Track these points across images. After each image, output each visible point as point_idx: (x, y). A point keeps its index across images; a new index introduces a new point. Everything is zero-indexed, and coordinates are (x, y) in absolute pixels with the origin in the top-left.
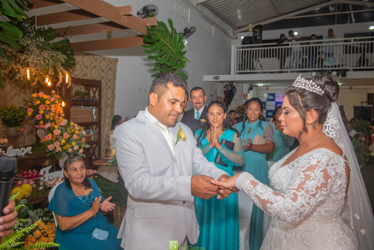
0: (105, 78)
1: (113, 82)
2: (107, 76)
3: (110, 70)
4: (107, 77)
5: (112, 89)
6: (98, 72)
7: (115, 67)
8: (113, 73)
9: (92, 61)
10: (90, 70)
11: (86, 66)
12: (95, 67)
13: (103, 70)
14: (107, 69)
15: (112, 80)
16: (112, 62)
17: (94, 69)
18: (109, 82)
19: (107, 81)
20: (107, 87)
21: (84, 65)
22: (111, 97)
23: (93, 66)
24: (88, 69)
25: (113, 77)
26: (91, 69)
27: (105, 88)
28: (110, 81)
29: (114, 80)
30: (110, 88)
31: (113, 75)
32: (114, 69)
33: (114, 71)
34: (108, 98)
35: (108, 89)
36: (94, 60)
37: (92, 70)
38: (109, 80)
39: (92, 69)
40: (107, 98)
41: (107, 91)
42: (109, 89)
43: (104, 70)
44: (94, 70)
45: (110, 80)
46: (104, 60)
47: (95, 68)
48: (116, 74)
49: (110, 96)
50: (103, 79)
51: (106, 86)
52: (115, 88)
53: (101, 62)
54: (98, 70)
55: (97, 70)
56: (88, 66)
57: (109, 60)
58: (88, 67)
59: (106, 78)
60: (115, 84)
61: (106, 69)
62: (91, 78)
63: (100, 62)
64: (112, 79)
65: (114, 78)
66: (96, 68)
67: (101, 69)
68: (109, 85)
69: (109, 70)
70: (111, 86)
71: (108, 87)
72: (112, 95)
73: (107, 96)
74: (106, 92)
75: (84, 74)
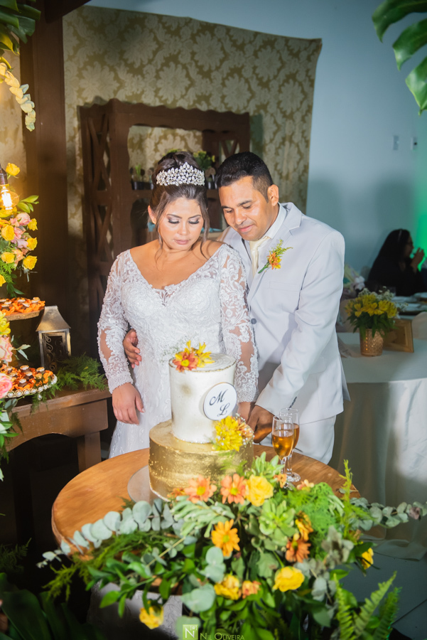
0: (272, 108)
1: (303, 120)
2: (279, 103)
3: (291, 81)
4: (282, 106)
5: (297, 146)
6: (250, 89)
7: (308, 71)
8: (303, 91)
9: (225, 53)
10: (221, 81)
11: (206, 69)
12: (236, 71)
13: (265, 80)
14: (282, 76)
15: (298, 116)
16: (299, 52)
17: (233, 77)
18: (287, 123)
19: (280, 119)
20: (278, 139)
21: (197, 66)
22: (295, 170)
23: (230, 69)
24: (211, 80)
25: (301, 103)
26: (223, 79)
27: (271, 141)
28: (290, 117)
29: (306, 115)
30: (291, 141)
31: (301, 96)
32: (307, 75)
33: (306, 85)
34: (284, 174)
35: (283, 143)
36: (234, 49)
37: (227, 82)
38: (288, 113)
39: (227, 78)
40: (280, 174)
41: (280, 151)
42: (287, 143)
43: (269, 81)
44: (233, 83)
45: (292, 113)
46: (269, 48)
47: (236, 75)
48: (313, 95)
49: (291, 168)
50: (266, 112)
51: (275, 134)
52: (307, 143)
53: (259, 54)
54: (247, 81)
55: (243, 80)
56: (213, 68)
57: (286, 45)
58: (210, 71)
59: (278, 107)
60: (309, 127)
61: (275, 77)
62: (222, 109)
63: (255, 54)
64: (298, 110)
65: (304, 107)
66: (241, 76)
67: (257, 79)
68: (288, 133)
69: (286, 81)
70: (293, 133)
71: (284, 139)
72: (298, 163)
73: (279, 167)
74: (277, 154)
75: (197, 96)
